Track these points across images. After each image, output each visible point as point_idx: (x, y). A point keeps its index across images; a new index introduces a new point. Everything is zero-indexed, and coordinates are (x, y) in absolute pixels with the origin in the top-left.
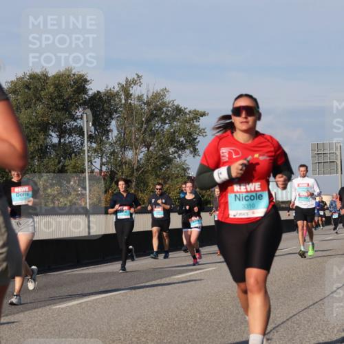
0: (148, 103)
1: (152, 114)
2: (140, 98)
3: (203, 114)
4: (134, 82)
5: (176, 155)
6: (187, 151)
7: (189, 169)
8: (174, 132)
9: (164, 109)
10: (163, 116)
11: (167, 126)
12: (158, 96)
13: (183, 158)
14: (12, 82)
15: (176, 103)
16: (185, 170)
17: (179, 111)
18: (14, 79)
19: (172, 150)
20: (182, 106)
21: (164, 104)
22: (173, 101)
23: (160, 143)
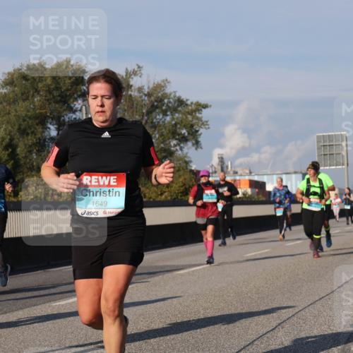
0: (149, 95)
1: (153, 106)
2: (140, 89)
3: (205, 106)
4: (135, 73)
5: (178, 148)
6: (190, 144)
7: (191, 162)
8: (176, 124)
9: (166, 101)
10: (164, 108)
11: (168, 118)
12: (159, 87)
13: (185, 150)
14: (9, 73)
15: (177, 95)
16: (187, 163)
17: (181, 102)
18: (11, 70)
19: (174, 142)
20: (184, 97)
21: (166, 96)
22: (175, 92)
23: (162, 135)
